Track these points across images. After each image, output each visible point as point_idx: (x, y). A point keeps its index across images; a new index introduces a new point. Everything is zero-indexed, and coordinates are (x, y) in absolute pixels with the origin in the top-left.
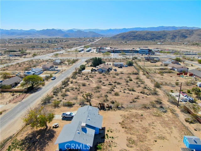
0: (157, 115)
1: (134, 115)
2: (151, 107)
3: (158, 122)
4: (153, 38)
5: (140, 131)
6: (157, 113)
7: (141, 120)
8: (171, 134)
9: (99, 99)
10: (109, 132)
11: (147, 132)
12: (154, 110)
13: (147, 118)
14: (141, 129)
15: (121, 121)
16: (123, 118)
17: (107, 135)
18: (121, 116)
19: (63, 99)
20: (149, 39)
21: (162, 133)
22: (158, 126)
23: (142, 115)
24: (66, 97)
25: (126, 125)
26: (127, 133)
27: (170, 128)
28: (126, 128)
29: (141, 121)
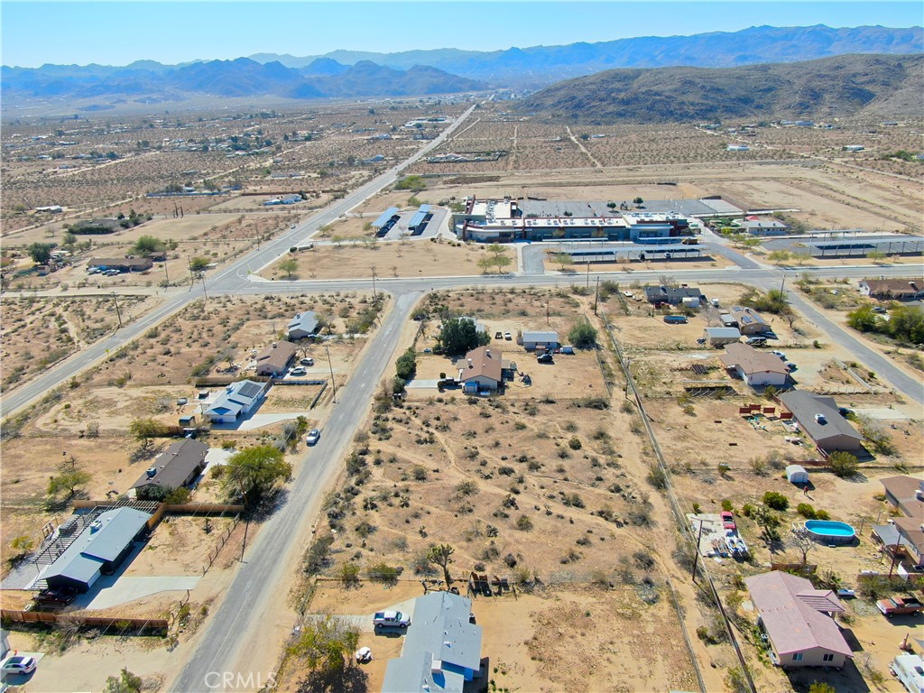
0: (629, 612)
1: (567, 611)
2: (618, 583)
3: (626, 640)
4: (711, 109)
5: (574, 670)
6: (628, 606)
7: (584, 631)
8: (648, 679)
9: (470, 544)
10: (499, 674)
11: (590, 674)
12: (625, 594)
13: (601, 624)
14: (577, 662)
15: (529, 637)
16: (535, 625)
17: (493, 683)
18: (531, 616)
19: (364, 545)
20: (692, 112)
21: (625, 678)
22: (624, 655)
23: (588, 614)
24: (369, 536)
25: (542, 649)
26: (543, 676)
27: (651, 661)
28: (541, 660)
29: (583, 635)
